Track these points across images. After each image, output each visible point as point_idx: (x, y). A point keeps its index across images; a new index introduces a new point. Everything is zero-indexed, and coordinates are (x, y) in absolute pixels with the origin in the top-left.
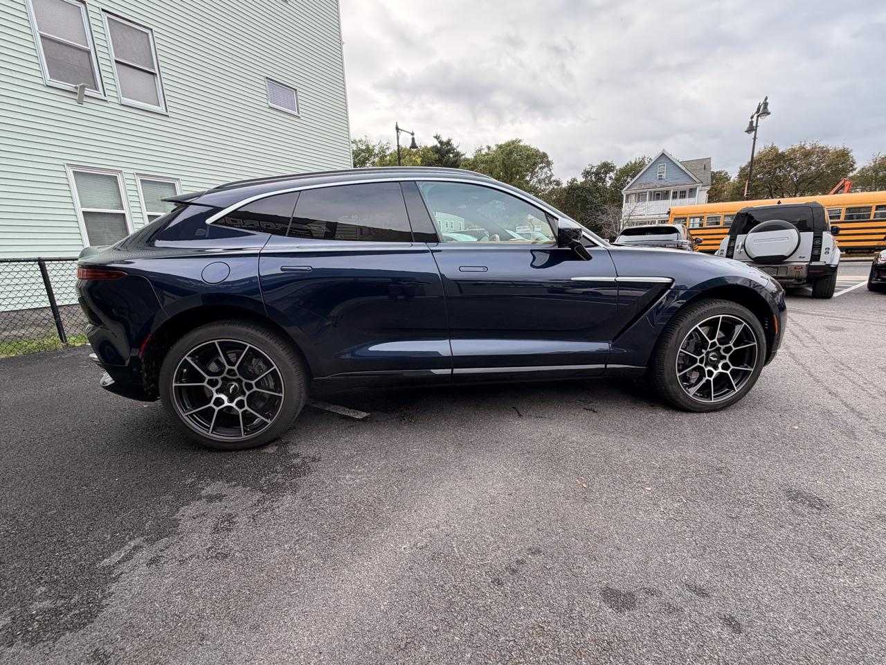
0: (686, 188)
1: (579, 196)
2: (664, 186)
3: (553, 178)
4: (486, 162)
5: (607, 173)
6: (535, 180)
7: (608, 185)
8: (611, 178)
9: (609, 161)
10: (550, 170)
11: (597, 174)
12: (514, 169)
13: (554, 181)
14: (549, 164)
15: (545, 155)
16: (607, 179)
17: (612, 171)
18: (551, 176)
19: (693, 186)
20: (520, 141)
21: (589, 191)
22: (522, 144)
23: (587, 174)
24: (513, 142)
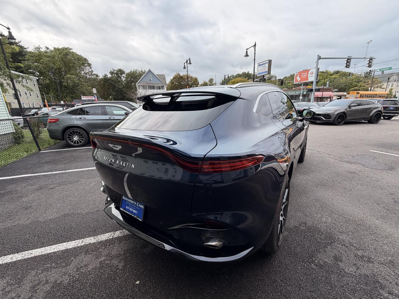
0: (160, 85)
1: (111, 84)
2: (152, 84)
3: (94, 73)
4: (49, 57)
5: (121, 74)
6: (83, 72)
7: (124, 80)
8: (124, 77)
9: (122, 69)
10: (91, 68)
11: (117, 74)
12: (71, 65)
13: (94, 74)
14: (89, 65)
15: (86, 60)
16: (122, 77)
17: (124, 74)
18: (92, 71)
19: (163, 85)
20: (71, 49)
21: (115, 82)
22: (71, 51)
23: (112, 73)
24: (66, 49)
